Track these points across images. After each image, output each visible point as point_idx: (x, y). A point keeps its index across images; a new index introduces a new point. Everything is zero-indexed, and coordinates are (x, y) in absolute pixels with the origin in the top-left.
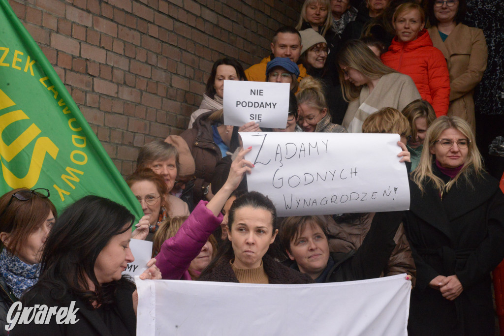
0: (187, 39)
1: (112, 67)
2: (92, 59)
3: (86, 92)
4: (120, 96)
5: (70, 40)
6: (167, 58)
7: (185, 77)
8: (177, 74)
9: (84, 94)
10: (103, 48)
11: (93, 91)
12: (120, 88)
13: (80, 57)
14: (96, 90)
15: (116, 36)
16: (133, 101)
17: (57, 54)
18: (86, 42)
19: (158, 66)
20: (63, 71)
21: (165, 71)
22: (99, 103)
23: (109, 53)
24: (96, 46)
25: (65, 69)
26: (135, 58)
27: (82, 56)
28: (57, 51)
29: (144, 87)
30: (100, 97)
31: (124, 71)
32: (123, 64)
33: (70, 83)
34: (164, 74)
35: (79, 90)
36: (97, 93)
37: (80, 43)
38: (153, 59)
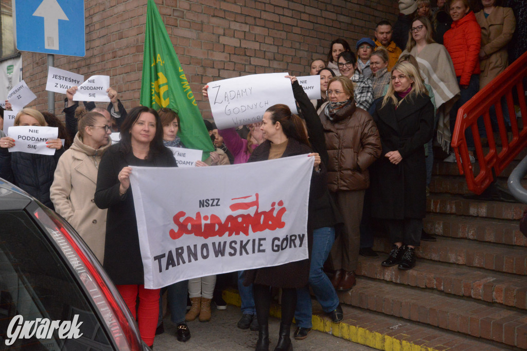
0: (325, 33)
1: (265, 51)
2: (249, 48)
3: (245, 65)
4: (271, 66)
5: (233, 39)
6: (308, 44)
7: (324, 54)
8: (316, 52)
9: (244, 66)
10: (257, 41)
11: (250, 64)
12: (271, 62)
13: (240, 47)
14: (252, 63)
15: (267, 35)
16: (281, 68)
17: (224, 47)
18: (245, 39)
19: (301, 48)
20: (228, 55)
21: (307, 51)
22: (255, 70)
23: (261, 44)
24: (252, 41)
25: (230, 54)
26: (282, 46)
27: (242, 46)
28: (224, 45)
29: (290, 60)
30: (255, 67)
31: (274, 53)
32: (274, 49)
33: (234, 60)
34: (306, 53)
35: (241, 64)
36: (253, 65)
37: (240, 40)
38: (297, 45)
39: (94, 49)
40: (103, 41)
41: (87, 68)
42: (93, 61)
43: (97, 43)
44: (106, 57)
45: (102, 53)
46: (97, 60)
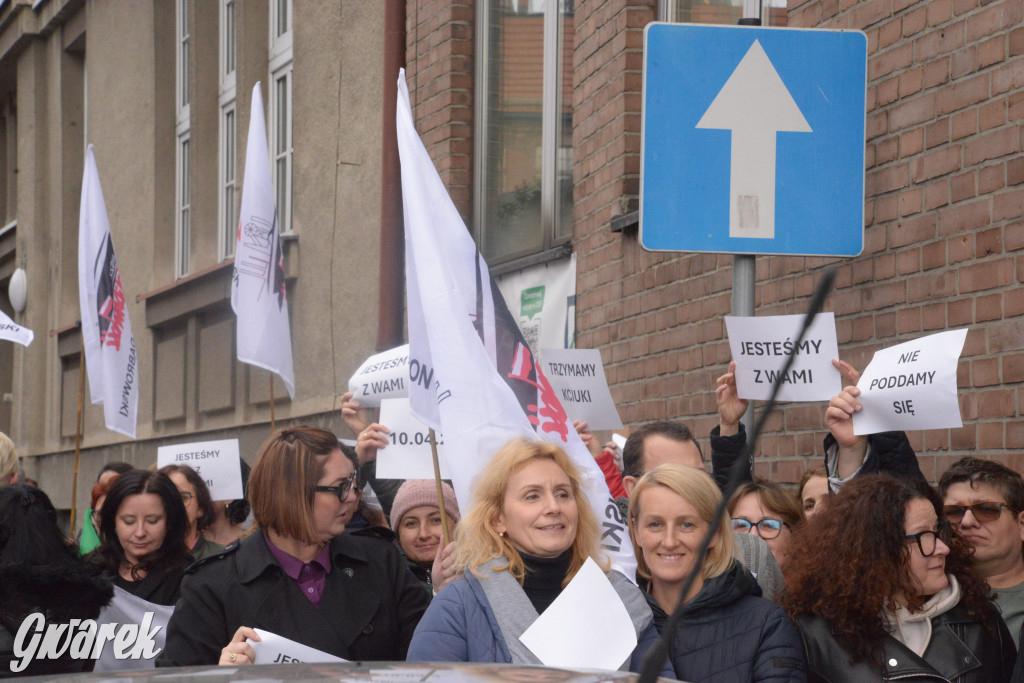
39: (895, 223)
40: (933, 193)
41: (857, 295)
42: (885, 268)
43: (907, 202)
44: (948, 252)
45: (932, 237)
46: (906, 263)
